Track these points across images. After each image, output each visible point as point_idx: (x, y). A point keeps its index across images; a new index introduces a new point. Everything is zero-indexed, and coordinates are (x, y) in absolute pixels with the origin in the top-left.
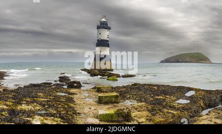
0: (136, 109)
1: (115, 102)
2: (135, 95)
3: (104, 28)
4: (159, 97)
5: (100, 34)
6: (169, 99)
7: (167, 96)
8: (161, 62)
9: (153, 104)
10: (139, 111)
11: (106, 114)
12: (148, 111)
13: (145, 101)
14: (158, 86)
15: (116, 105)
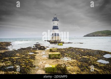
0: (70, 64)
1: (58, 58)
2: (70, 54)
3: (56, 20)
4: (85, 57)
5: (54, 23)
6: (92, 59)
7: (91, 57)
8: (84, 36)
9: (81, 61)
10: (72, 66)
11: (50, 68)
12: (79, 66)
13: (76, 59)
14: (84, 49)
15: (58, 60)
